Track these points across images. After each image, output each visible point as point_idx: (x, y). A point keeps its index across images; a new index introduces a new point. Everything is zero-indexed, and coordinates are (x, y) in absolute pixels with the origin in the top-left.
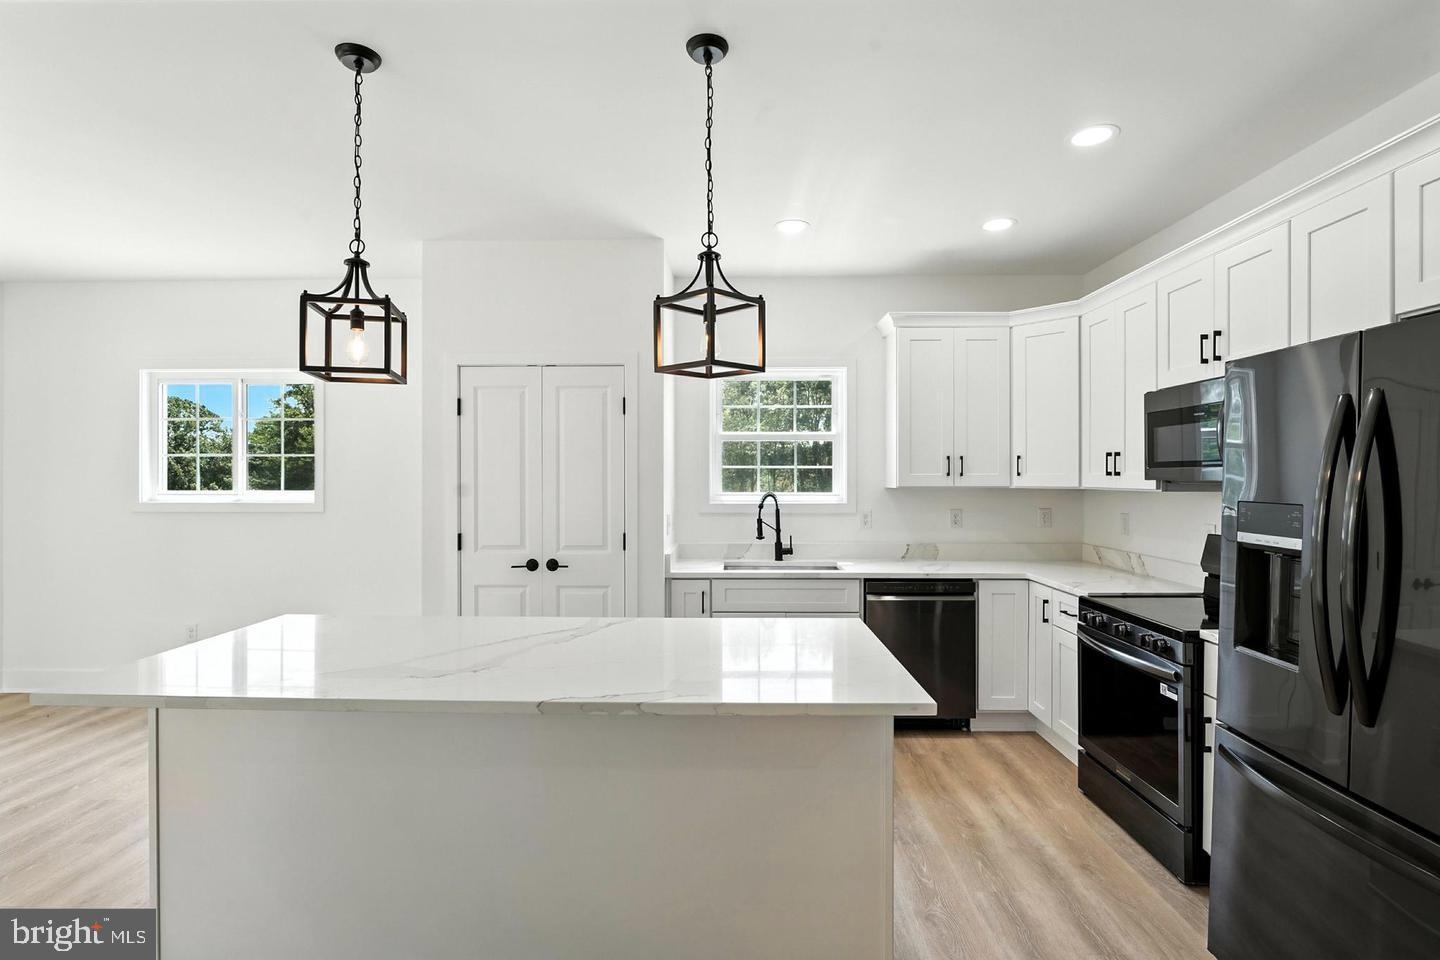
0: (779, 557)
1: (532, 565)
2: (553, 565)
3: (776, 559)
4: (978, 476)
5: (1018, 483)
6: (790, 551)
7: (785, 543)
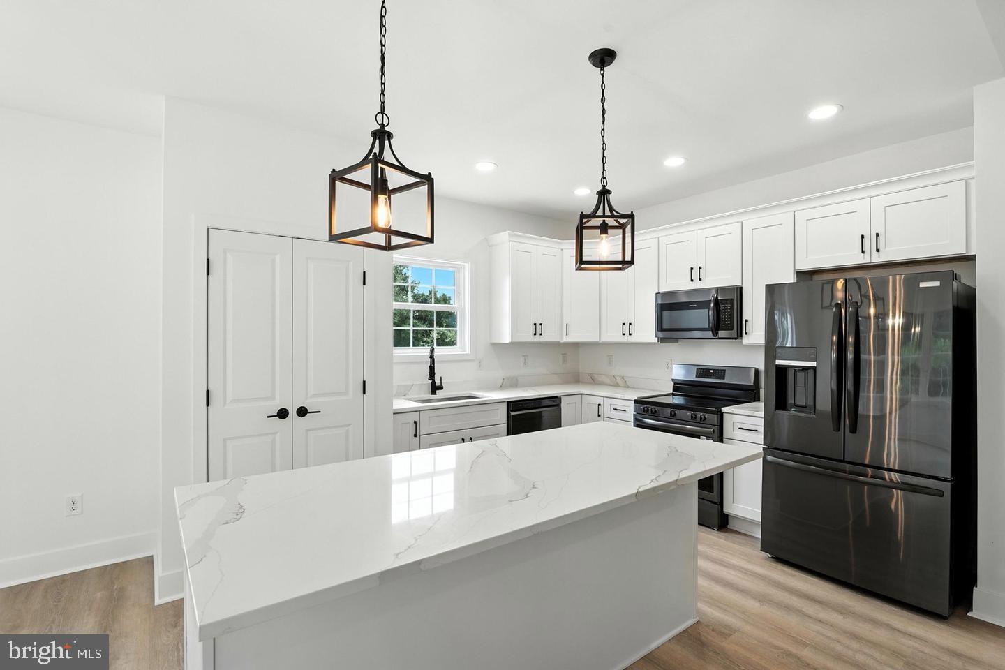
0: (433, 392)
1: (283, 414)
2: (302, 412)
3: (432, 394)
4: (550, 335)
5: (566, 339)
6: (441, 388)
7: (438, 383)
